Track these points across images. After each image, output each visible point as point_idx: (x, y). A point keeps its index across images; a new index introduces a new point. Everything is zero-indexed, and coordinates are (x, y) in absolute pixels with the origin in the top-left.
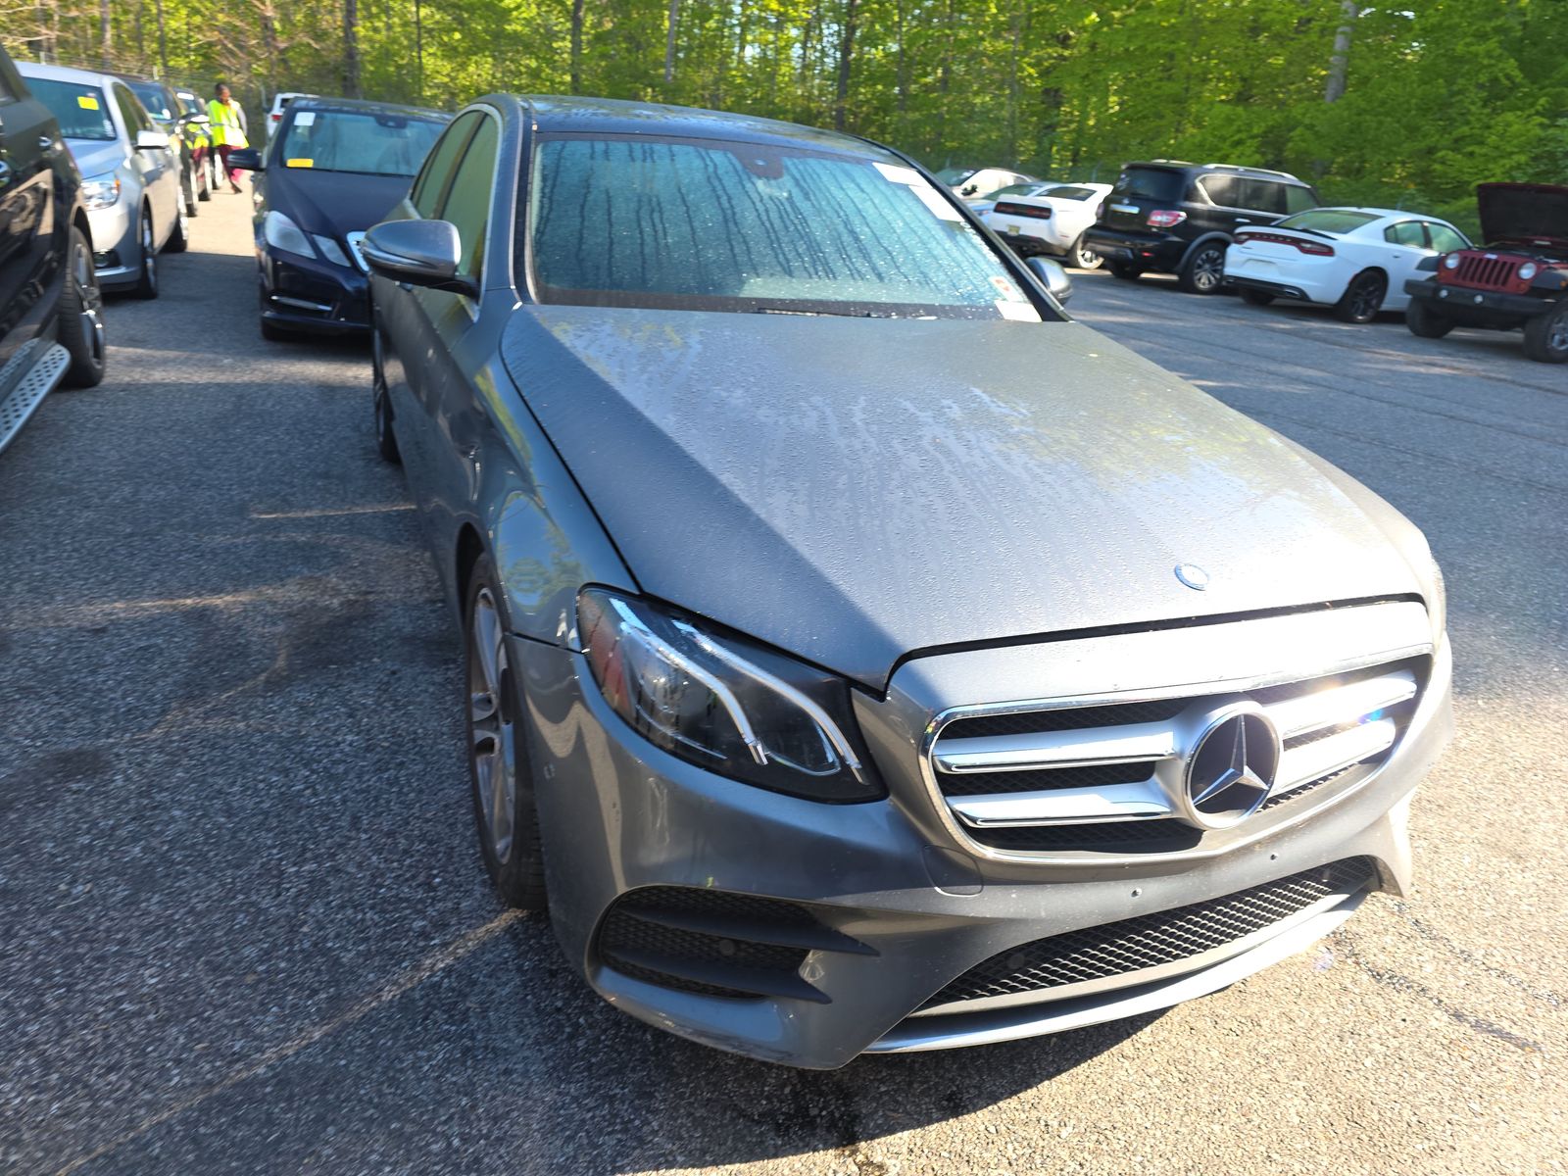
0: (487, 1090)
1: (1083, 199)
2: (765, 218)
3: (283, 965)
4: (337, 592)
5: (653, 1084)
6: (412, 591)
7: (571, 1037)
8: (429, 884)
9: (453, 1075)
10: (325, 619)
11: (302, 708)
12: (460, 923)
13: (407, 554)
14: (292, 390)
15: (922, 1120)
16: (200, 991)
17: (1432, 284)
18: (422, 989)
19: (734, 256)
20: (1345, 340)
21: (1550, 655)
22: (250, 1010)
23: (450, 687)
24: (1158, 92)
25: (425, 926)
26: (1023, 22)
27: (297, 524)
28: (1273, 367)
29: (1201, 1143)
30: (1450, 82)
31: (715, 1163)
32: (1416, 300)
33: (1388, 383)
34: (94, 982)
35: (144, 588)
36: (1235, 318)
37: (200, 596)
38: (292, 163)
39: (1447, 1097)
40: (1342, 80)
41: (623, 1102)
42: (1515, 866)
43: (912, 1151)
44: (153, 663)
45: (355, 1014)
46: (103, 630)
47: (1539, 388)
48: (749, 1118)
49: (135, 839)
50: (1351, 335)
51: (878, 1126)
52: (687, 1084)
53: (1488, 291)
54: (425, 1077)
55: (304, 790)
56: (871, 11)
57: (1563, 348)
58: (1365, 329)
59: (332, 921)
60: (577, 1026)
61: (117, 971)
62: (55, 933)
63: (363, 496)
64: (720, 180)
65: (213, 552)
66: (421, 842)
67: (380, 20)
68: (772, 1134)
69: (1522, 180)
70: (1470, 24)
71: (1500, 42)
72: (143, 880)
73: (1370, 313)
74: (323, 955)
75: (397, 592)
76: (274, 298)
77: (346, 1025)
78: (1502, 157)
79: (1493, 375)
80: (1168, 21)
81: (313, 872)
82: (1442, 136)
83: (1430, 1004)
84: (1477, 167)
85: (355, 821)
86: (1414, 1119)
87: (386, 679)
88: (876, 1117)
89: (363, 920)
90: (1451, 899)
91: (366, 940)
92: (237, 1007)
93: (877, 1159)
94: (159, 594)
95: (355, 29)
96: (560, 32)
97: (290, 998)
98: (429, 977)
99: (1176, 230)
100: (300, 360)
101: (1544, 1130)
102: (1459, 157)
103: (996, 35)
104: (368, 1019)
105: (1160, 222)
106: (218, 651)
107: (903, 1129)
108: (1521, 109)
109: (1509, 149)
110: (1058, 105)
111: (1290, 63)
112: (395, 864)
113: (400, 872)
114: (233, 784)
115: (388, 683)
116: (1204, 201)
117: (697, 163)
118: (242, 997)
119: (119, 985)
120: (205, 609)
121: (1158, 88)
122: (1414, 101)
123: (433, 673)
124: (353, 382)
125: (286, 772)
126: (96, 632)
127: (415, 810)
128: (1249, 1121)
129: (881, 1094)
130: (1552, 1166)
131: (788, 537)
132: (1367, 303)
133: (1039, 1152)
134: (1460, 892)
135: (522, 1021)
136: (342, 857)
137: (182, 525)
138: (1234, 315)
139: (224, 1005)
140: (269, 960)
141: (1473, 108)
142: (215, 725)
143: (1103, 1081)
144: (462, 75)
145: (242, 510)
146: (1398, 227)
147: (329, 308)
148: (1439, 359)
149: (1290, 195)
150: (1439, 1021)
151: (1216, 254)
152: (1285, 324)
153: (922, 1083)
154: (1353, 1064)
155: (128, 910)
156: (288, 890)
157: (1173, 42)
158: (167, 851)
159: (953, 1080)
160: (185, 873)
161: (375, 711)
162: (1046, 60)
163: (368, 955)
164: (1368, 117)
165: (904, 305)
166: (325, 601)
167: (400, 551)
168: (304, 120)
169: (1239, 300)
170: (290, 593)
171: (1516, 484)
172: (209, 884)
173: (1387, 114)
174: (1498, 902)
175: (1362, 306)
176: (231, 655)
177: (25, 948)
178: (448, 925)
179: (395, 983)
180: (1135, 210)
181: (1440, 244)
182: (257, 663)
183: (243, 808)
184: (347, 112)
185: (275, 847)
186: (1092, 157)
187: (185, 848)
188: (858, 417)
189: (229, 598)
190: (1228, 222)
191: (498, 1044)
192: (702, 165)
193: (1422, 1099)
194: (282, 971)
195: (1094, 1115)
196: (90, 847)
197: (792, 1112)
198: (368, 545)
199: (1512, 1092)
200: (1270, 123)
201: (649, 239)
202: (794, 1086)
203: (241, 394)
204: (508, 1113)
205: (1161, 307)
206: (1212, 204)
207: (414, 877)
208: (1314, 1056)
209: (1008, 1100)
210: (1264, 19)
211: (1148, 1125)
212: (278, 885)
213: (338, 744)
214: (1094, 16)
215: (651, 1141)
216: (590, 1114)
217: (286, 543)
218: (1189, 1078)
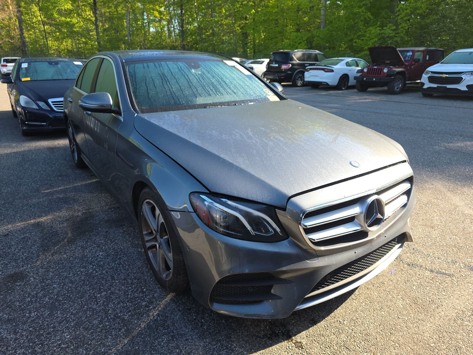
0: (183, 346)
1: (261, 63)
2: (199, 80)
3: (107, 324)
4: (79, 211)
5: (230, 334)
6: (103, 207)
7: (201, 326)
8: (143, 291)
9: (171, 344)
10: (78, 219)
11: (82, 247)
12: (156, 301)
13: (96, 195)
14: (39, 151)
15: (307, 328)
16: (84, 336)
17: (361, 77)
18: (153, 322)
19: (193, 92)
20: (341, 95)
21: (422, 173)
22: (102, 339)
23: (126, 233)
24: (275, 31)
25: (146, 304)
26: (233, 14)
27: (58, 192)
28: (325, 105)
29: (381, 318)
30: (354, 20)
31: (255, 352)
32: (358, 82)
33: (356, 106)
34: (49, 341)
35: (16, 220)
36: (310, 93)
37: (35, 219)
38: (23, 80)
39: (436, 292)
40: (325, 23)
41: (223, 341)
42: (432, 229)
43: (307, 336)
44: (28, 242)
45: (135, 333)
46: (8, 235)
47: (395, 102)
48: (260, 337)
49: (45, 296)
50: (342, 94)
51: (296, 332)
52: (239, 332)
53: (376, 77)
54: (163, 346)
55: (93, 271)
56: (188, 15)
57: (398, 90)
58: (346, 91)
59: (117, 308)
60: (202, 322)
61: (55, 336)
62: (31, 329)
63: (75, 180)
64: (183, 71)
65: (33, 204)
66: (135, 280)
67: (31, 31)
68: (268, 340)
69: (377, 45)
70: (356, 4)
71: (365, 8)
72: (53, 308)
73: (346, 87)
74: (119, 318)
75: (98, 207)
76: (26, 123)
77: (134, 337)
78: (370, 39)
79: (382, 100)
80: (275, 10)
81: (106, 295)
82: (354, 35)
83: (424, 269)
84: (365, 43)
85: (113, 278)
86: (430, 300)
87: (105, 234)
88: (294, 330)
89: (127, 306)
90: (420, 241)
91: (130, 311)
92: (98, 339)
93: (299, 340)
94: (21, 221)
95: (24, 35)
96: (92, 29)
97: (113, 333)
98: (153, 318)
99: (290, 69)
100: (38, 141)
101: (462, 296)
102: (360, 41)
103: (226, 18)
104: (140, 334)
105: (285, 68)
106: (48, 235)
107: (303, 331)
108: (374, 26)
109: (372, 37)
110: (247, 37)
111: (310, 19)
112: (130, 288)
113: (132, 290)
114: (70, 274)
115: (106, 235)
116: (296, 61)
117: (175, 66)
118: (98, 335)
119: (58, 340)
120: (38, 223)
121: (275, 30)
122: (345, 27)
123: (119, 230)
124: (58, 146)
125: (85, 267)
126: (5, 235)
127: (130, 271)
128: (391, 309)
129: (293, 323)
130: (467, 305)
131: (246, 170)
132: (345, 84)
133: (340, 329)
134: (421, 239)
135: (186, 325)
136: (112, 289)
137: (20, 198)
138: (310, 92)
139: (94, 339)
140: (102, 323)
141: (361, 27)
142: (56, 257)
143: (350, 307)
144: (61, 46)
145: (38, 190)
146: (349, 62)
147: (45, 124)
148: (367, 97)
149: (318, 56)
150: (427, 273)
151: (301, 75)
152: (324, 93)
153: (303, 318)
154: (411, 289)
155: (52, 317)
156: (100, 302)
157: (277, 16)
158: (57, 298)
159: (311, 315)
160: (65, 303)
161: (105, 244)
162: (241, 24)
163: (132, 315)
164: (334, 32)
165: (243, 100)
166: (76, 214)
167: (94, 195)
168: (25, 65)
169: (310, 87)
170: (64, 213)
171: (398, 129)
172: (74, 305)
173: (339, 31)
174: (431, 240)
175: (343, 85)
176: (53, 235)
177: (23, 335)
178: (153, 302)
179: (144, 322)
180: (277, 65)
181: (361, 65)
182: (62, 236)
183: (76, 280)
184: (38, 62)
185: (91, 290)
186: (259, 51)
187: (62, 296)
188: (251, 134)
189: (45, 218)
190: (303, 66)
191: (181, 332)
192: (177, 67)
193: (430, 294)
194: (108, 325)
195: (351, 316)
196: (31, 301)
197: (271, 333)
198: (83, 195)
199: (451, 288)
200: (308, 37)
201: (168, 91)
202: (269, 326)
203: (23, 154)
204: (191, 351)
205: (289, 92)
206: (298, 61)
207: (137, 290)
208: (401, 289)
209: (327, 317)
210: (301, 7)
211: (366, 316)
212: (96, 301)
213: (98, 256)
214: (253, 11)
215: (235, 350)
216: (215, 346)
217: (57, 198)
218: (372, 301)
